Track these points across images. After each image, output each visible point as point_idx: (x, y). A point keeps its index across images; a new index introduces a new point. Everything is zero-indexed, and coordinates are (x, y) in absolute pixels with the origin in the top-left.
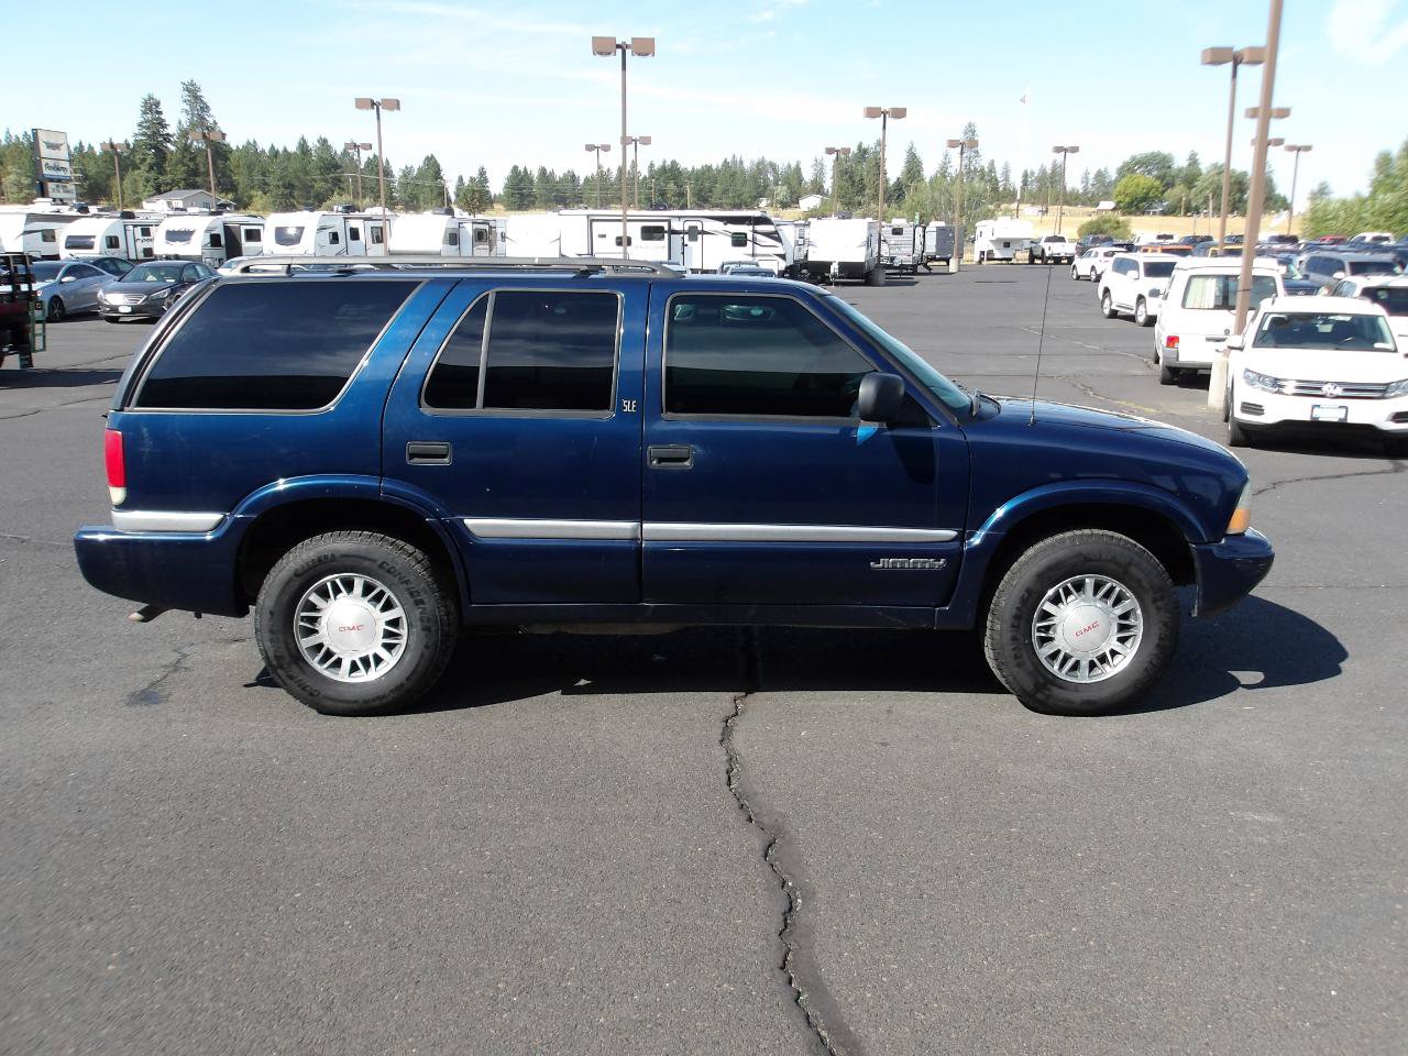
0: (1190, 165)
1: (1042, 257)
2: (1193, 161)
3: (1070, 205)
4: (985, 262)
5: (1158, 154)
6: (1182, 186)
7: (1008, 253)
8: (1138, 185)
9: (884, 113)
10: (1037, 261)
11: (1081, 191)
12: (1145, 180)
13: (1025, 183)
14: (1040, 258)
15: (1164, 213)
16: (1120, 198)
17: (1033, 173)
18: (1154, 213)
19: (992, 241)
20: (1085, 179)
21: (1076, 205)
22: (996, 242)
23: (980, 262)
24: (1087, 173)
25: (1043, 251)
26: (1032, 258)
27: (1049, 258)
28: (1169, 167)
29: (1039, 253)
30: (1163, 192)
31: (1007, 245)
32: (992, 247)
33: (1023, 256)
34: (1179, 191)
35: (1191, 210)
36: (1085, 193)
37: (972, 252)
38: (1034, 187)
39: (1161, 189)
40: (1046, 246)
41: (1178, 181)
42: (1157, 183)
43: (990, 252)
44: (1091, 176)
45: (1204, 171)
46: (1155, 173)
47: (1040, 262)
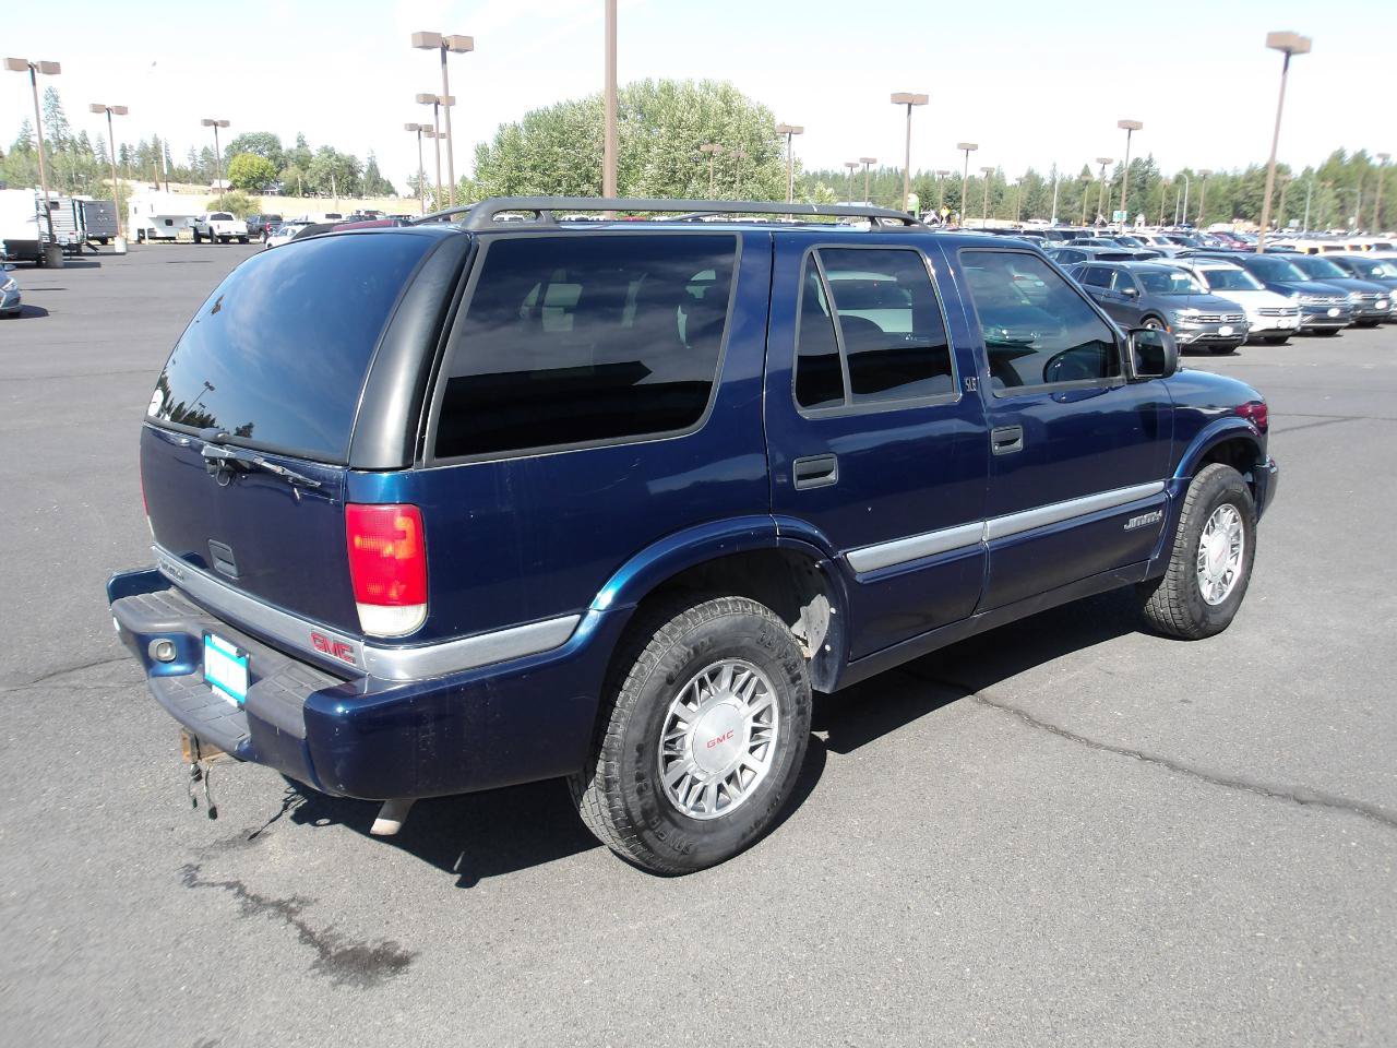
0: (299, 147)
1: (211, 235)
2: (302, 143)
3: (180, 182)
4: (146, 241)
5: (266, 135)
6: (296, 167)
7: (169, 232)
8: (253, 165)
9: (32, 68)
10: (203, 240)
11: (190, 169)
12: (258, 160)
13: (125, 157)
14: (207, 237)
15: (282, 194)
16: (236, 177)
17: (131, 147)
18: (273, 193)
19: (151, 218)
20: (192, 155)
21: (187, 182)
22: (158, 219)
23: (139, 241)
24: (193, 150)
25: (211, 229)
26: (198, 237)
27: (218, 237)
28: (279, 148)
29: (207, 232)
30: (278, 173)
31: (169, 222)
32: (151, 225)
33: (189, 235)
34: (291, 173)
35: (308, 191)
36: (194, 170)
37: (127, 230)
38: (136, 161)
39: (275, 169)
40: (214, 224)
41: (290, 163)
42: (271, 163)
43: (150, 231)
44: (198, 153)
45: (314, 152)
46: (266, 153)
47: (209, 241)
